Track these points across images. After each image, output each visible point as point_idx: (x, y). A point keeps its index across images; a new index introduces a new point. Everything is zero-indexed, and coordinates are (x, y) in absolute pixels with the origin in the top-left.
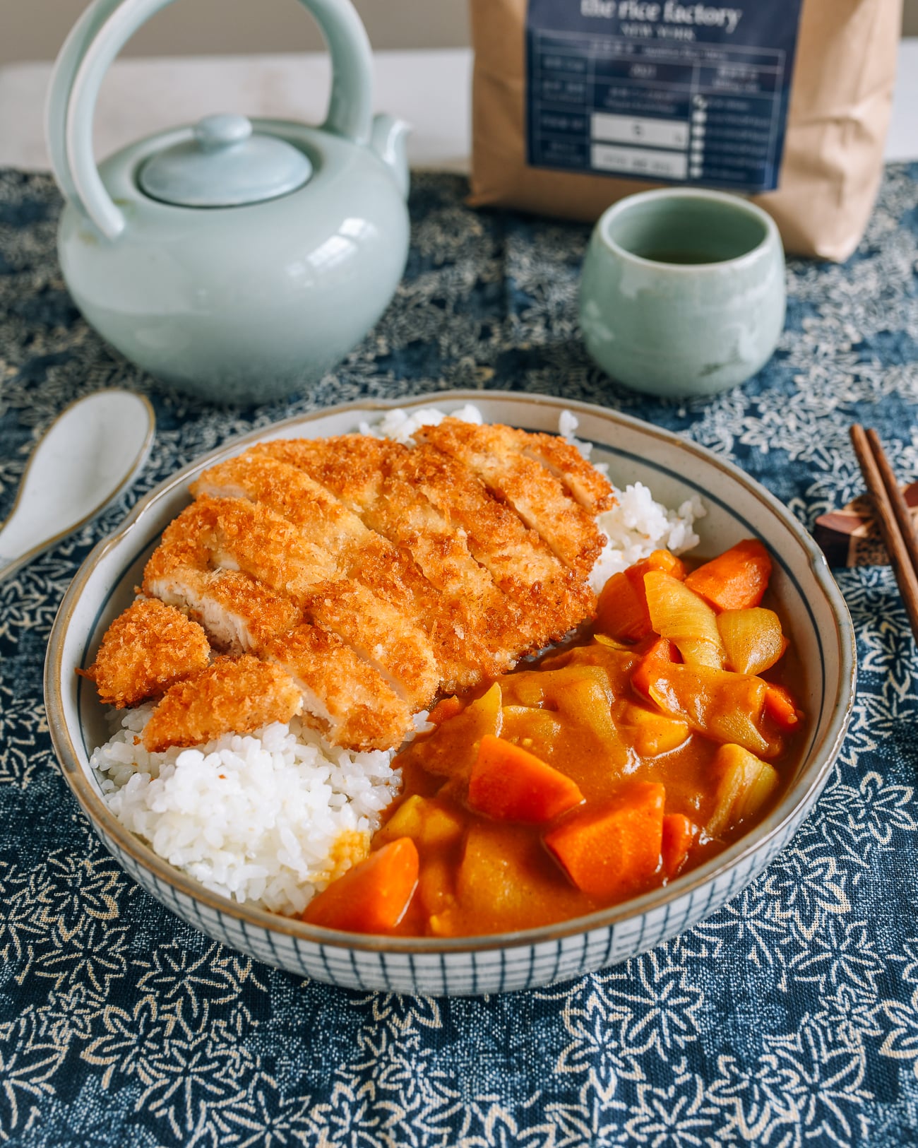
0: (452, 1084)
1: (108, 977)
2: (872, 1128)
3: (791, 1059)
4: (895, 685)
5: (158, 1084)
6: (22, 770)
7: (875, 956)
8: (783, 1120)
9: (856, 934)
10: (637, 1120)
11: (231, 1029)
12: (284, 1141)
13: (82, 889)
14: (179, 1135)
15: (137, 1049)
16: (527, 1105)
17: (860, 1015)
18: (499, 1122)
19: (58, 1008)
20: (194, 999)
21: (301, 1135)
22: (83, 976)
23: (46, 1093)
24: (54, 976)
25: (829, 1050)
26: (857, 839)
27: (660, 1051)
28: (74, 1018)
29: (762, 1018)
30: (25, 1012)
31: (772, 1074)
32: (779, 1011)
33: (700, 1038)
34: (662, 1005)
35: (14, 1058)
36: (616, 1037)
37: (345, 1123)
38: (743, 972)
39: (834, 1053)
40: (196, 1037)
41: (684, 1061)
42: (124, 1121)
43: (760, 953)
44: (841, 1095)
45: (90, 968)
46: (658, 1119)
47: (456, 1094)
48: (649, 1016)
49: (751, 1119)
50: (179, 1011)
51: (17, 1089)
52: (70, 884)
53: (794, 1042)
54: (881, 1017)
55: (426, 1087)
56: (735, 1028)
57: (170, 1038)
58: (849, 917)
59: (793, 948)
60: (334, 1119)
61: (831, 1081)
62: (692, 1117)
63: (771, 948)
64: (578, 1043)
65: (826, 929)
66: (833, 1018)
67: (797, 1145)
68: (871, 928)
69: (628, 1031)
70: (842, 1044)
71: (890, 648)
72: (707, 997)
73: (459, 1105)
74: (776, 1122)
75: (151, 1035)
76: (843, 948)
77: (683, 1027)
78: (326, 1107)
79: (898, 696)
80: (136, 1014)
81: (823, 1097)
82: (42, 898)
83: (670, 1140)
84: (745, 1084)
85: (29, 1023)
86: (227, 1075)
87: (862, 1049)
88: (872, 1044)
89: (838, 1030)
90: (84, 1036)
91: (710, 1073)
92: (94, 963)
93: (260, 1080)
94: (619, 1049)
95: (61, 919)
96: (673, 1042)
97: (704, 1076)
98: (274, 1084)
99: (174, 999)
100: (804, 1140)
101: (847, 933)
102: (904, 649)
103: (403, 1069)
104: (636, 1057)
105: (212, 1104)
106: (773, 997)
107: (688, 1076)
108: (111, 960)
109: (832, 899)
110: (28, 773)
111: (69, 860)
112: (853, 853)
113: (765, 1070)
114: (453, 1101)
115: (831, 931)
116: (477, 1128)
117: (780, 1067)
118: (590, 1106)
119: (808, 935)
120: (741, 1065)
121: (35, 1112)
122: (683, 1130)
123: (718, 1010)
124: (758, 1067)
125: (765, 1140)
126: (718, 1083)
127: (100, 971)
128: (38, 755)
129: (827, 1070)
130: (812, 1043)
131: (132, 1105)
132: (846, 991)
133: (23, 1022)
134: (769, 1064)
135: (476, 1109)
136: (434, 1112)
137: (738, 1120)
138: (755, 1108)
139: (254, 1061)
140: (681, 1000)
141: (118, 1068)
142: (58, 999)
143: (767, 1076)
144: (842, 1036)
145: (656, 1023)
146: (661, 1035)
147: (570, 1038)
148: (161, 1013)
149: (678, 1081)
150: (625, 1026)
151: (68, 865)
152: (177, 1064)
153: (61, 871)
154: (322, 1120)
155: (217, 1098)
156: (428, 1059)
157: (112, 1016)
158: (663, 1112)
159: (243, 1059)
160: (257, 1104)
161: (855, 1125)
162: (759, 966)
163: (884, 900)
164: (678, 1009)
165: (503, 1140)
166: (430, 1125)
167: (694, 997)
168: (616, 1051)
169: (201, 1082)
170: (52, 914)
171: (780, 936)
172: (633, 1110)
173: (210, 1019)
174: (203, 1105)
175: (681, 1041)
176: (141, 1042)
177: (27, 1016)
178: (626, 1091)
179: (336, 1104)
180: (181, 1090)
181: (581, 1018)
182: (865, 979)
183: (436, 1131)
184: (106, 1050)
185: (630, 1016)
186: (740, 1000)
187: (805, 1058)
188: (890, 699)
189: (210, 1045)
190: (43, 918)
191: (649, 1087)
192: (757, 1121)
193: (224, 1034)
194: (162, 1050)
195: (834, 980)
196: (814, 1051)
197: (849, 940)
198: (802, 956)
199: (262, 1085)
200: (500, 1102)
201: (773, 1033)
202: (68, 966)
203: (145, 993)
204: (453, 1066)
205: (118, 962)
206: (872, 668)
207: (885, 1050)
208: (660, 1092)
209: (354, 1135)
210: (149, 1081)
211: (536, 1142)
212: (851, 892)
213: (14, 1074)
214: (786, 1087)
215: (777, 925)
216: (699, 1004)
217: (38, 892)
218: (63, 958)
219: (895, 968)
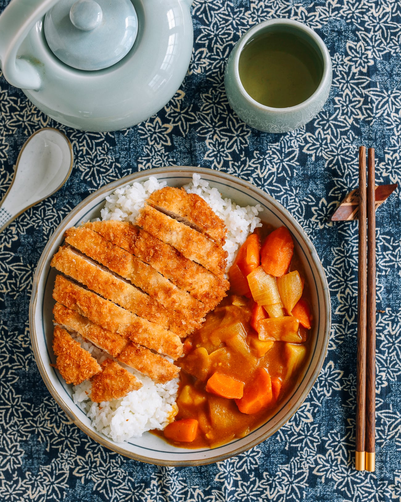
0: (185, 481)
1: (75, 446)
2: (306, 495)
3: (286, 473)
4: (348, 319)
5: (99, 482)
6: (24, 363)
7: (319, 437)
8: (281, 493)
9: (314, 430)
10: (238, 492)
11: (117, 463)
12: (138, 499)
13: (59, 413)
14: (108, 498)
15: (90, 471)
16: (207, 489)
17: (309, 459)
18: (199, 494)
19: (62, 459)
20: (104, 453)
21: (143, 498)
22: (67, 447)
23: (66, 487)
24: (58, 447)
25: (298, 470)
26: (318, 395)
27: (246, 471)
28: (68, 461)
29: (279, 459)
30: (53, 461)
31: (279, 478)
32: (285, 457)
33: (259, 466)
34: (248, 456)
35: (54, 477)
36: (233, 467)
37: (155, 493)
38: (275, 444)
39: (299, 471)
40: (106, 466)
41: (253, 473)
42: (91, 494)
43: (281, 437)
44: (299, 485)
45: (69, 443)
46: (244, 492)
47: (186, 485)
48: (244, 460)
49: (271, 493)
50: (99, 456)
51: (58, 487)
52: (54, 411)
53: (287, 467)
54: (316, 461)
55: (177, 483)
56: (270, 462)
57: (99, 467)
58: (312, 424)
59: (292, 435)
60: (152, 492)
61: (297, 480)
62: (255, 491)
63: (284, 435)
64: (222, 473)
65: (304, 428)
66: (301, 460)
67: (284, 501)
68: (319, 427)
69: (237, 464)
70: (302, 468)
71: (348, 303)
72: (262, 452)
73: (187, 489)
74: (279, 494)
75: (93, 466)
76: (308, 434)
77: (254, 462)
78: (149, 489)
79: (349, 323)
80: (87, 458)
81: (294, 485)
82: (46, 417)
83: (247, 499)
84: (271, 482)
85: (55, 465)
86: (118, 478)
87: (308, 471)
88: (311, 469)
89: (302, 464)
90: (73, 467)
91: (261, 478)
92: (70, 441)
93: (129, 479)
94: (234, 470)
95: (54, 425)
96: (251, 467)
97: (258, 478)
98: (133, 480)
99: (97, 453)
100: (286, 499)
101: (311, 428)
102: (353, 302)
103: (170, 480)
104: (239, 473)
105: (116, 488)
106: (283, 452)
107: (254, 478)
108: (75, 439)
109: (307, 418)
110: (26, 364)
111: (51, 401)
112: (316, 400)
113: (277, 477)
114: (185, 487)
115: (305, 428)
116: (192, 496)
117: (282, 476)
118: (225, 493)
119: (297, 430)
120: (270, 475)
121: (65, 493)
122: (252, 495)
123: (265, 457)
124: (275, 476)
125: (275, 499)
126: (263, 481)
127: (72, 444)
128: (28, 356)
129: (296, 477)
130: (293, 467)
131: (92, 488)
132: (306, 450)
133: (53, 465)
134: (279, 475)
135: (192, 490)
136: (180, 490)
137: (267, 493)
138: (273, 489)
139: (126, 473)
140: (254, 454)
141: (85, 477)
142: (62, 455)
143: (278, 479)
144: (302, 466)
145: (246, 461)
146: (247, 465)
147: (219, 471)
148: (94, 458)
149: (251, 480)
150: (236, 463)
151: (51, 403)
152: (103, 475)
153: (50, 406)
154: (148, 493)
155: (117, 486)
156: (177, 475)
157: (80, 459)
158: (246, 490)
159: (122, 472)
160: (129, 486)
161: (302, 494)
162: (280, 441)
163: (325, 417)
164: (253, 457)
165: (200, 500)
166: (179, 494)
167: (258, 452)
168: (233, 472)
169: (111, 481)
170: (51, 423)
171: (288, 431)
172: (237, 489)
173: (110, 459)
174: (113, 488)
175: (253, 467)
176: (90, 468)
177: (54, 462)
178: (236, 484)
179: (152, 488)
180: (106, 484)
181: (223, 465)
182: (313, 446)
183: (181, 496)
184: (80, 471)
185: (238, 460)
186: (273, 453)
187: (290, 473)
188: (345, 325)
189: (111, 468)
190: (49, 425)
191: (242, 482)
192: (273, 493)
193: (115, 464)
194: (97, 471)
195: (303, 446)
196: (293, 470)
197: (311, 431)
198: (294, 437)
199: (129, 480)
200: (199, 488)
201: (282, 464)
202: (61, 443)
203: (88, 451)
204: (185, 476)
205: (77, 440)
206: (339, 313)
207: (315, 472)
208: (245, 483)
209: (158, 496)
210: (96, 481)
211: (209, 501)
212: (314, 415)
213: (56, 482)
214: (283, 482)
215: (287, 427)
216: (260, 455)
217: (44, 415)
218: (59, 440)
219: (324, 442)
